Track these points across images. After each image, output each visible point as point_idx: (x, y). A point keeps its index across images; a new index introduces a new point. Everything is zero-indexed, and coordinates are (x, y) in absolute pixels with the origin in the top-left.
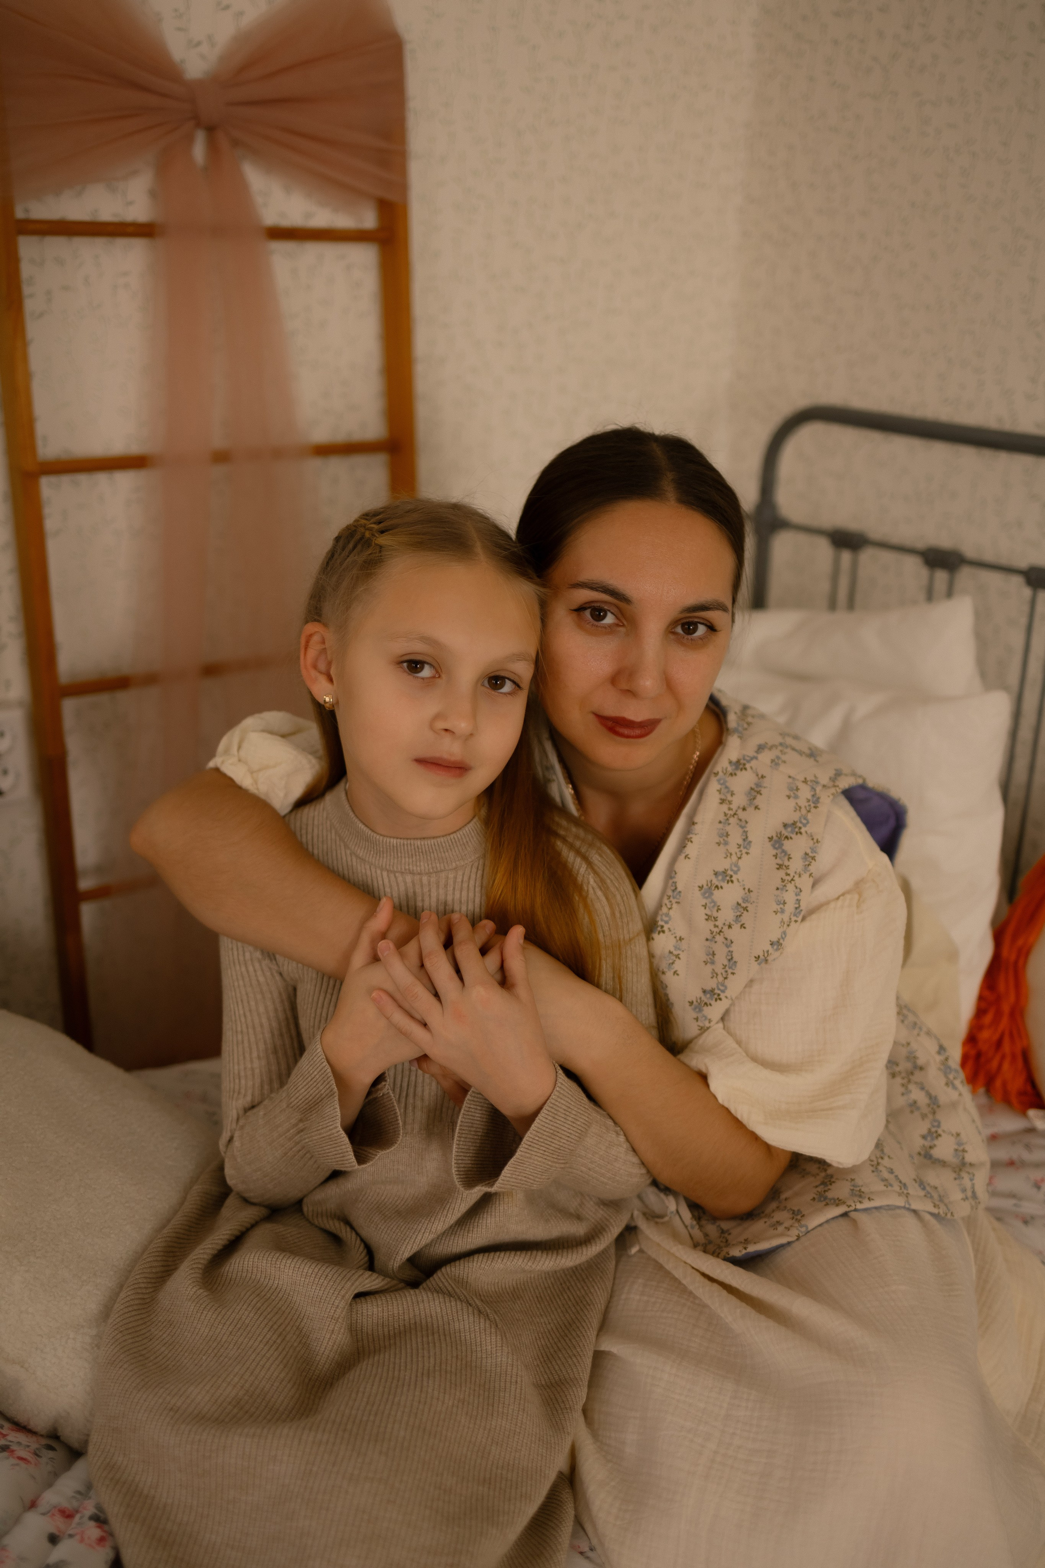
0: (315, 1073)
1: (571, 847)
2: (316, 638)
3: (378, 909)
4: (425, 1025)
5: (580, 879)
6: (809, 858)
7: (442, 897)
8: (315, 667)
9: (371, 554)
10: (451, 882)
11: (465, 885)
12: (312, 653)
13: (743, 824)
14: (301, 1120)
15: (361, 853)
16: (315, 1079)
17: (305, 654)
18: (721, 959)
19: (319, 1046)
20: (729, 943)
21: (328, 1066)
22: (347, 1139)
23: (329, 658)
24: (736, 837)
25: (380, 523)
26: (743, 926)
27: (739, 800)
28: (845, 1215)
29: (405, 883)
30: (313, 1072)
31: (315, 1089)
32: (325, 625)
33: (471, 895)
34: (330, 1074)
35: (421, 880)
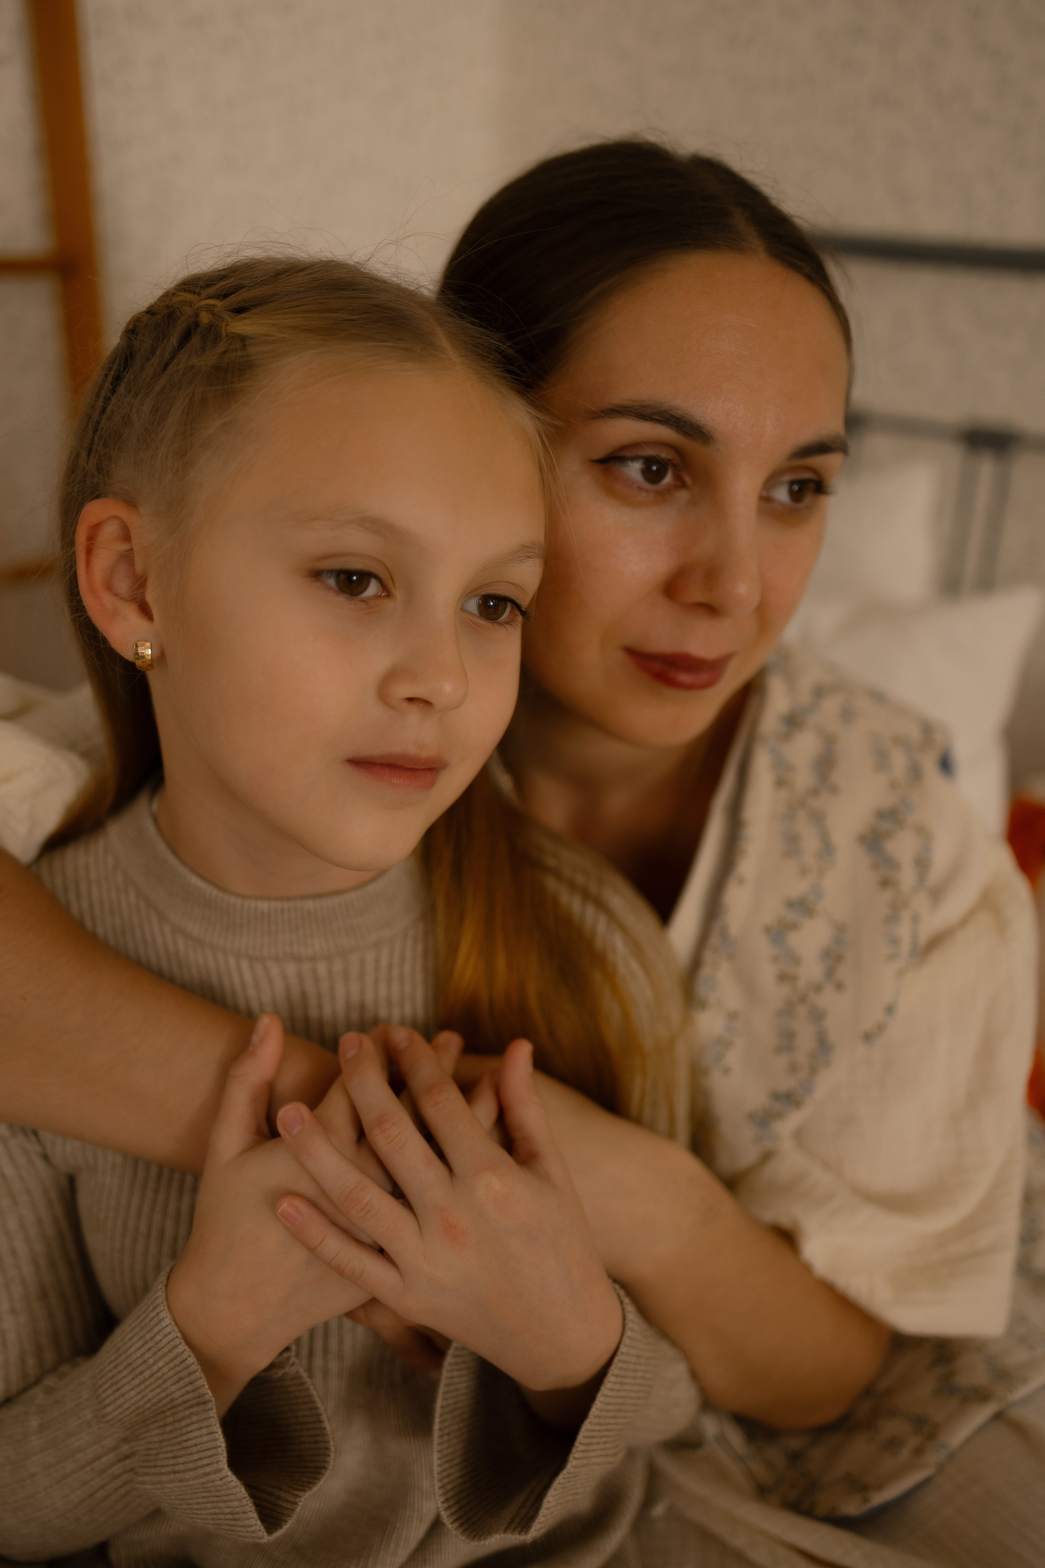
0: (160, 1364)
1: (572, 886)
2: (110, 530)
3: (255, 1039)
4: (381, 1251)
5: (599, 943)
6: (922, 864)
7: (355, 997)
8: (109, 587)
9: (225, 352)
10: (370, 969)
11: (396, 972)
12: (103, 559)
13: (818, 818)
14: (126, 1440)
15: (195, 929)
16: (160, 1374)
17: (88, 563)
18: (806, 1041)
19: (165, 1314)
20: (818, 1016)
21: (188, 1352)
22: (243, 1490)
23: (139, 568)
24: (810, 843)
25: (226, 296)
26: (839, 986)
27: (803, 779)
28: (998, 1416)
29: (285, 977)
30: (155, 1362)
31: (158, 1390)
32: (131, 503)
33: (408, 987)
34: (196, 1367)
35: (314, 971)
